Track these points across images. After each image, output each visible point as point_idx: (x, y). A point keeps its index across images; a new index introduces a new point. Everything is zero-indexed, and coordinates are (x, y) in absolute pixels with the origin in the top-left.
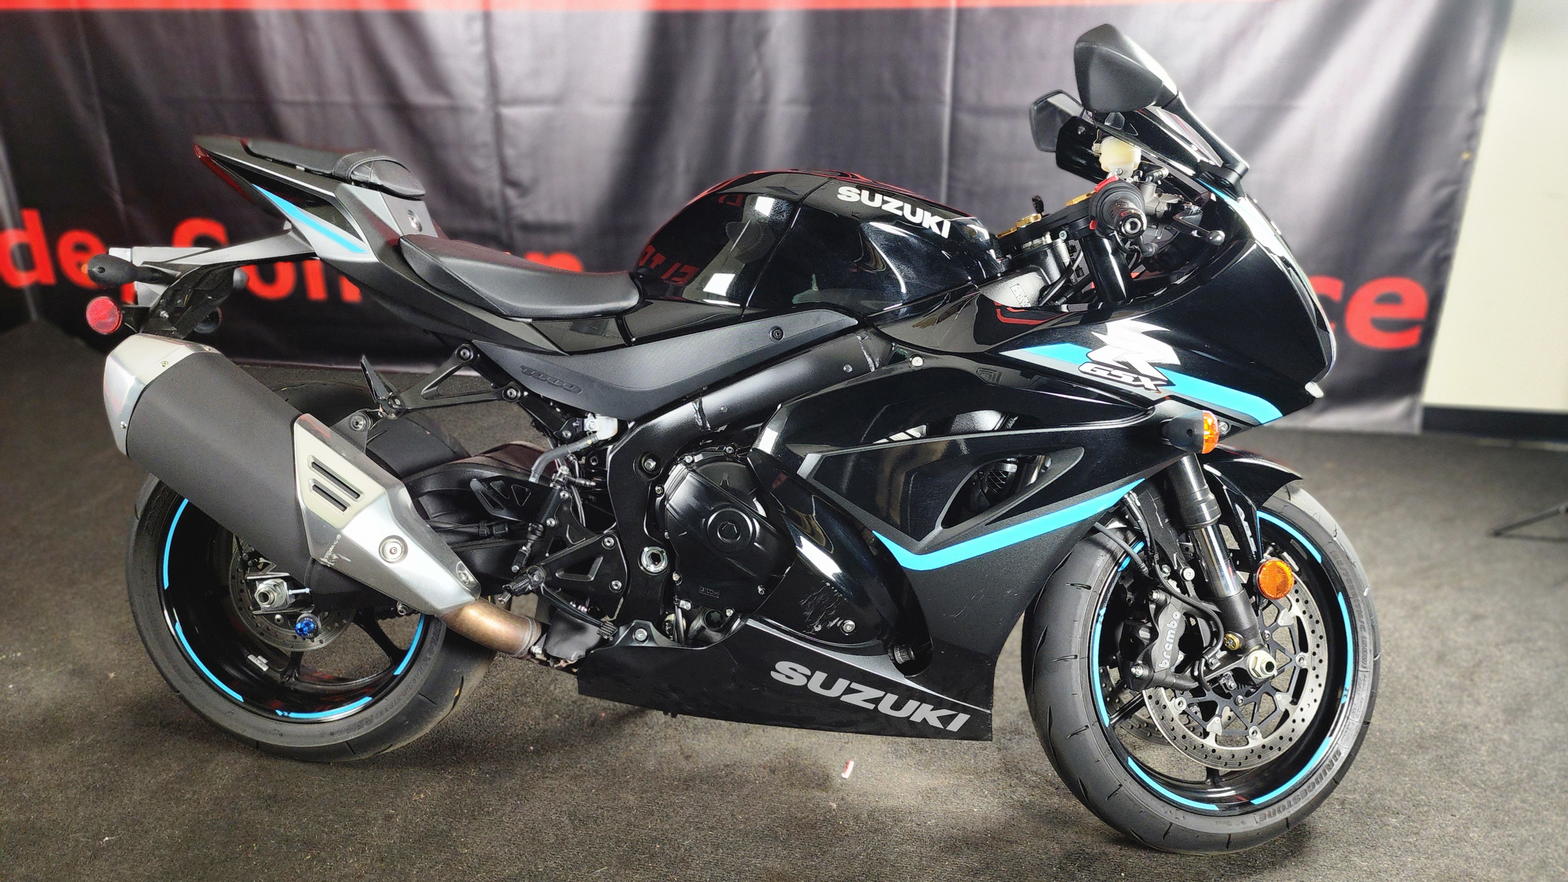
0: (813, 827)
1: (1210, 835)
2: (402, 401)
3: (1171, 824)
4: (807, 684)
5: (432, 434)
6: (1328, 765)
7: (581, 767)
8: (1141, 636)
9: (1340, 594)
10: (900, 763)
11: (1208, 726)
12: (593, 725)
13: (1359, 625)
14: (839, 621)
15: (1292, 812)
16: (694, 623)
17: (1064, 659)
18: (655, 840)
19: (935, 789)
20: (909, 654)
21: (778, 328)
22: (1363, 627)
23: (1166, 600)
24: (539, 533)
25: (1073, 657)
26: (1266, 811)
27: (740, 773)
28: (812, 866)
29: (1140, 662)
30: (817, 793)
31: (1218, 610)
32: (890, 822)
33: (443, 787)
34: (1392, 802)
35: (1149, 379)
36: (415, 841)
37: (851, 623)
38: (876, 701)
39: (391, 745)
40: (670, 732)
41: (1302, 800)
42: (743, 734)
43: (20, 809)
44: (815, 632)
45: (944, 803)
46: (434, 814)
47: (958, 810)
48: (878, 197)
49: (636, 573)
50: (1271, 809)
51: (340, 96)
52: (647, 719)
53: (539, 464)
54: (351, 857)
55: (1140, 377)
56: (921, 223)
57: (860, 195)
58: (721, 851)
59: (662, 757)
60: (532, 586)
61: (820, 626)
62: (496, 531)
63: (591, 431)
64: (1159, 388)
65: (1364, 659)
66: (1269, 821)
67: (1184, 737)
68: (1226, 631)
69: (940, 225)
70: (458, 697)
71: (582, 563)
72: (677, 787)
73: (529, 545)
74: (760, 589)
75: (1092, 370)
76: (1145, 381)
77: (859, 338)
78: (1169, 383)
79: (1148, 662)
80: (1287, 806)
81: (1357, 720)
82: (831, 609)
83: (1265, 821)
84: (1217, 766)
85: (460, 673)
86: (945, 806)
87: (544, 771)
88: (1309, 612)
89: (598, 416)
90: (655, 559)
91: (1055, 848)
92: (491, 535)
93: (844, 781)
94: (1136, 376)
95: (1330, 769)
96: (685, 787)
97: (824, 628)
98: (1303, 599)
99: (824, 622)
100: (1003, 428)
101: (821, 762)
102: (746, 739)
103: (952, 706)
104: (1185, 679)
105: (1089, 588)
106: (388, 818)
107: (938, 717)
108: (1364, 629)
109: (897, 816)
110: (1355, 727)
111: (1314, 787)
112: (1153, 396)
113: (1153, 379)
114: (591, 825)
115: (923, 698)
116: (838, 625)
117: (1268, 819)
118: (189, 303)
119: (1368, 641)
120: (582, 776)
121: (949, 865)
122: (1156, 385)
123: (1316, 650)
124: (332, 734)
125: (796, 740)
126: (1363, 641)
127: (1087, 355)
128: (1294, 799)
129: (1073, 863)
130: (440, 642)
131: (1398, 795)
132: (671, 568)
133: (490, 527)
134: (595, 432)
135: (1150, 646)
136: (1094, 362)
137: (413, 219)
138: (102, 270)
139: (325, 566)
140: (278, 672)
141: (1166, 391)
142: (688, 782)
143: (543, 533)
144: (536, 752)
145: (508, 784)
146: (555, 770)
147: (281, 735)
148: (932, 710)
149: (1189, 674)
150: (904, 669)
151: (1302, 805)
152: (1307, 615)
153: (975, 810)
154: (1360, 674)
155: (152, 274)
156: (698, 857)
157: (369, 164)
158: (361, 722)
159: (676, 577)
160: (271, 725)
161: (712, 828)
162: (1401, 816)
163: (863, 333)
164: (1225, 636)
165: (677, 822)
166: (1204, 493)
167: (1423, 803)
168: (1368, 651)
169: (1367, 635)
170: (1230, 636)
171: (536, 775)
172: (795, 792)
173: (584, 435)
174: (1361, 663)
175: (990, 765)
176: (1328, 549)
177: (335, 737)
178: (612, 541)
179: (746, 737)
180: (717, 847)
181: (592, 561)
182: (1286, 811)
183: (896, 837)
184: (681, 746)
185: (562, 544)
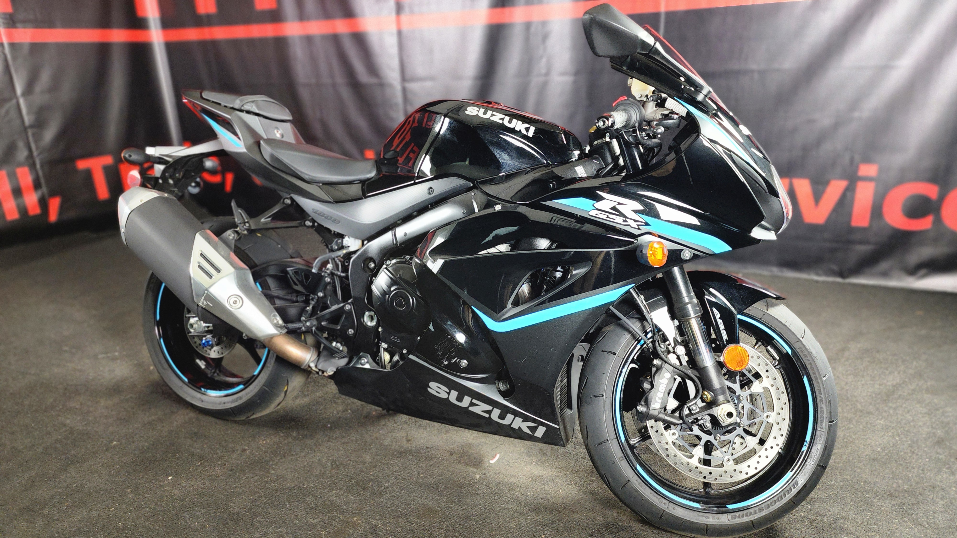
0: (461, 486)
1: (692, 523)
2: (250, 225)
3: (664, 511)
4: (448, 397)
5: (281, 247)
6: (788, 490)
7: (349, 439)
8: (644, 386)
9: (805, 376)
10: (528, 458)
11: (694, 451)
12: (366, 417)
13: (819, 399)
14: (457, 359)
15: (756, 518)
16: (394, 358)
17: (596, 396)
18: (371, 480)
19: (542, 476)
20: (506, 385)
21: (432, 188)
22: (821, 401)
23: (662, 365)
24: (315, 300)
25: (601, 396)
26: (737, 514)
27: (433, 452)
28: (449, 507)
29: (643, 403)
30: (471, 469)
31: (698, 375)
32: (506, 490)
33: (276, 439)
34: (850, 526)
35: (633, 221)
36: (251, 464)
37: (465, 361)
38: (489, 412)
39: (253, 414)
40: (405, 426)
41: (765, 511)
42: (445, 432)
43: (86, 424)
44: (444, 365)
45: (544, 484)
46: (265, 452)
47: (550, 490)
48: (490, 113)
49: (362, 326)
50: (741, 513)
51: (326, 80)
52: (396, 418)
53: (317, 262)
54: (218, 467)
55: (627, 219)
56: (514, 128)
57: (478, 111)
58: (403, 491)
59: (394, 438)
60: (305, 328)
61: (447, 361)
62: (299, 299)
63: (347, 246)
64: (640, 227)
65: (822, 423)
66: (738, 521)
67: (675, 456)
68: (704, 389)
69: (527, 129)
70: (286, 391)
71: (335, 317)
72: (395, 455)
73: (311, 306)
74: (419, 338)
75: (597, 214)
76: (630, 222)
77: (473, 194)
78: (647, 224)
79: (647, 404)
80: (753, 513)
81: (813, 463)
82: (452, 352)
83: (735, 520)
84: (699, 478)
85: (286, 376)
86: (543, 486)
87: (329, 438)
88: (776, 385)
89: (350, 237)
90: (372, 319)
91: (600, 519)
92: (297, 302)
93: (490, 465)
94: (624, 219)
95: (789, 493)
96: (400, 456)
97: (449, 363)
98: (772, 376)
99: (449, 359)
100: (550, 248)
101: (482, 452)
102: (445, 435)
103: (534, 421)
104: (675, 417)
105: (615, 354)
106: (244, 450)
107: (527, 427)
108: (823, 402)
109: (511, 487)
110: (810, 468)
111: (775, 503)
112: (637, 232)
113: (635, 221)
114: (341, 468)
115: (516, 414)
116: (457, 362)
117: (737, 519)
118: (184, 176)
119: (825, 411)
120: (348, 443)
121: (532, 517)
122: (638, 225)
123: (780, 411)
124: (224, 403)
125: (473, 439)
126: (821, 410)
127: (593, 205)
128: (759, 509)
129: (607, 530)
130: (274, 359)
131: (857, 522)
132: (378, 324)
133: (297, 296)
134: (349, 247)
135: (649, 393)
136: (597, 209)
137: (278, 132)
138: (130, 156)
139: (202, 308)
140: (209, 370)
141: (645, 229)
142: (402, 453)
143: (317, 300)
144: (331, 428)
145: (309, 442)
146: (336, 438)
147: (202, 401)
148: (522, 422)
149: (678, 415)
150: (504, 394)
151: (764, 514)
152: (774, 387)
153: (561, 491)
154: (818, 432)
155: (160, 160)
156: (389, 493)
157: (253, 102)
158: (237, 398)
159: (380, 329)
160: (199, 395)
161: (404, 479)
162: (852, 535)
163: (475, 191)
164: (702, 393)
165: (386, 473)
166: (690, 298)
167: (873, 530)
168: (825, 418)
169: (824, 406)
170: (706, 393)
171: (325, 439)
172: (459, 466)
173: (342, 247)
174: (819, 425)
175: (582, 467)
176: (797, 346)
177: (226, 405)
178: (350, 307)
179: (445, 434)
180: (402, 489)
181: (341, 317)
182: (751, 516)
183: (506, 498)
184: (407, 434)
185: (326, 307)
